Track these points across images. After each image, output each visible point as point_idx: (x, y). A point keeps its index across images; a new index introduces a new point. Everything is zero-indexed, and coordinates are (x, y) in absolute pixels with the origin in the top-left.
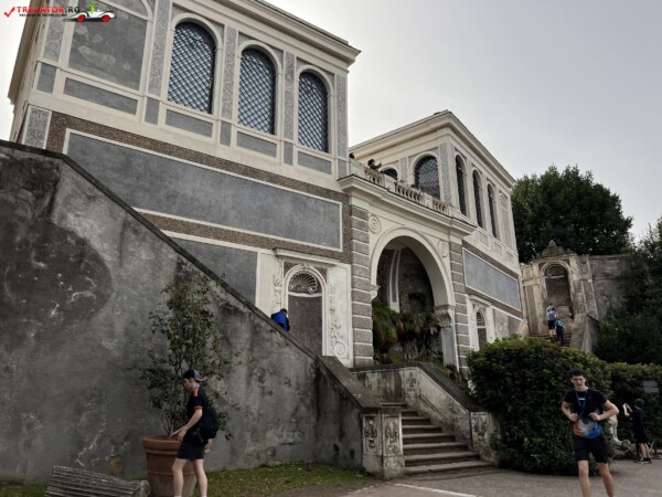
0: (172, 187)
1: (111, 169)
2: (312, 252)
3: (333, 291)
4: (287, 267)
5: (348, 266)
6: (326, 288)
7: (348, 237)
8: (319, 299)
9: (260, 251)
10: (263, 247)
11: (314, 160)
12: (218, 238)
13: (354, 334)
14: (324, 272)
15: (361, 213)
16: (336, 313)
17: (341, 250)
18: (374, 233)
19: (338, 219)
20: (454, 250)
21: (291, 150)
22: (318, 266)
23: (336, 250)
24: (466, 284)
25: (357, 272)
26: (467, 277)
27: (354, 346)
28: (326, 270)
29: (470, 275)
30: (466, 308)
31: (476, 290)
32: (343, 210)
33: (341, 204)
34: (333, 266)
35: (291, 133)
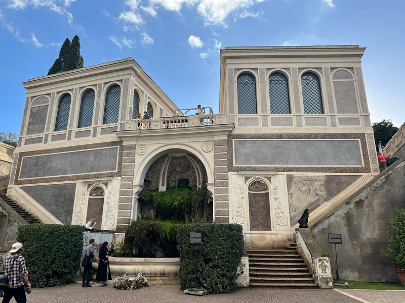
0: (49, 165)
1: (32, 166)
2: (101, 176)
3: (110, 193)
4: (89, 186)
5: (119, 178)
6: (106, 192)
7: (120, 163)
8: (104, 198)
9: (77, 182)
10: (79, 180)
11: (109, 129)
12: (63, 181)
13: (119, 212)
14: (106, 184)
15: (129, 147)
16: (110, 204)
17: (116, 171)
18: (142, 155)
19: (117, 155)
20: (218, 145)
21: (96, 130)
22: (103, 182)
23: (114, 171)
24: (235, 164)
25: (123, 180)
26: (238, 159)
27: (118, 219)
28: (107, 183)
29: (244, 157)
30: (228, 182)
31: (251, 166)
32: (120, 150)
33: (118, 147)
34: (111, 180)
35: (97, 122)
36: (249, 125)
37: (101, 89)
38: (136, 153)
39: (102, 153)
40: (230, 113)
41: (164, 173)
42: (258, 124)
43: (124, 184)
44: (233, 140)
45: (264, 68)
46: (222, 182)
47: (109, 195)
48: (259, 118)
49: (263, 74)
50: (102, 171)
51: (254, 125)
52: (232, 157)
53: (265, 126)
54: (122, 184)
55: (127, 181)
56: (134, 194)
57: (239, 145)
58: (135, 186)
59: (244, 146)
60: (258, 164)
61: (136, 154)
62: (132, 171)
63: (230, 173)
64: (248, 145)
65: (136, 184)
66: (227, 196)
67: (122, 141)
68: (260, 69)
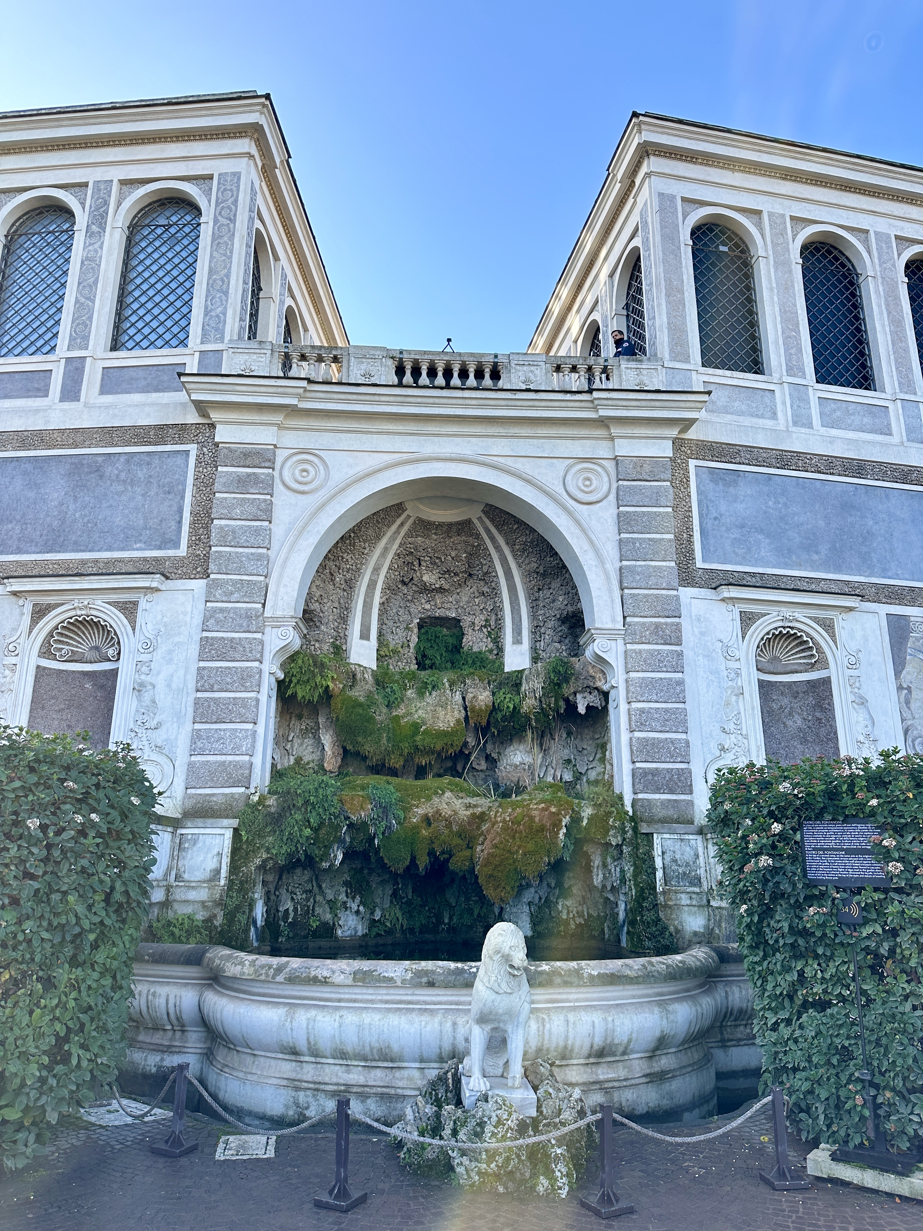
2: (105, 569)
3: (149, 647)
4: (39, 613)
5: (198, 585)
6: (129, 643)
8: (114, 673)
11: (141, 373)
13: (196, 736)
14: (129, 607)
15: (246, 455)
16: (147, 697)
17: (183, 551)
18: (303, 493)
19: (184, 484)
20: (633, 476)
21: (80, 371)
22: (114, 597)
23: (171, 553)
24: (704, 561)
25: (218, 593)
26: (712, 541)
27: (191, 766)
28: (135, 604)
29: (735, 534)
30: (678, 628)
31: (761, 570)
32: (198, 462)
33: (193, 448)
34: (157, 590)
35: (86, 338)
36: (741, 414)
37: (106, 203)
38: (277, 481)
39: (110, 470)
40: (674, 359)
41: (372, 585)
42: (775, 414)
43: (222, 610)
44: (692, 463)
45: (783, 216)
46: (657, 626)
47: (145, 657)
48: (778, 394)
49: (783, 233)
50: (110, 549)
51: (762, 416)
52: (689, 529)
53: (803, 425)
54: (215, 610)
55: (236, 596)
56: (268, 656)
57: (711, 486)
58: (277, 622)
59: (731, 490)
60: (786, 566)
61: (279, 487)
62: (260, 557)
63: (686, 593)
64: (744, 490)
65: (279, 613)
66: (680, 683)
67: (212, 426)
68: (770, 214)
